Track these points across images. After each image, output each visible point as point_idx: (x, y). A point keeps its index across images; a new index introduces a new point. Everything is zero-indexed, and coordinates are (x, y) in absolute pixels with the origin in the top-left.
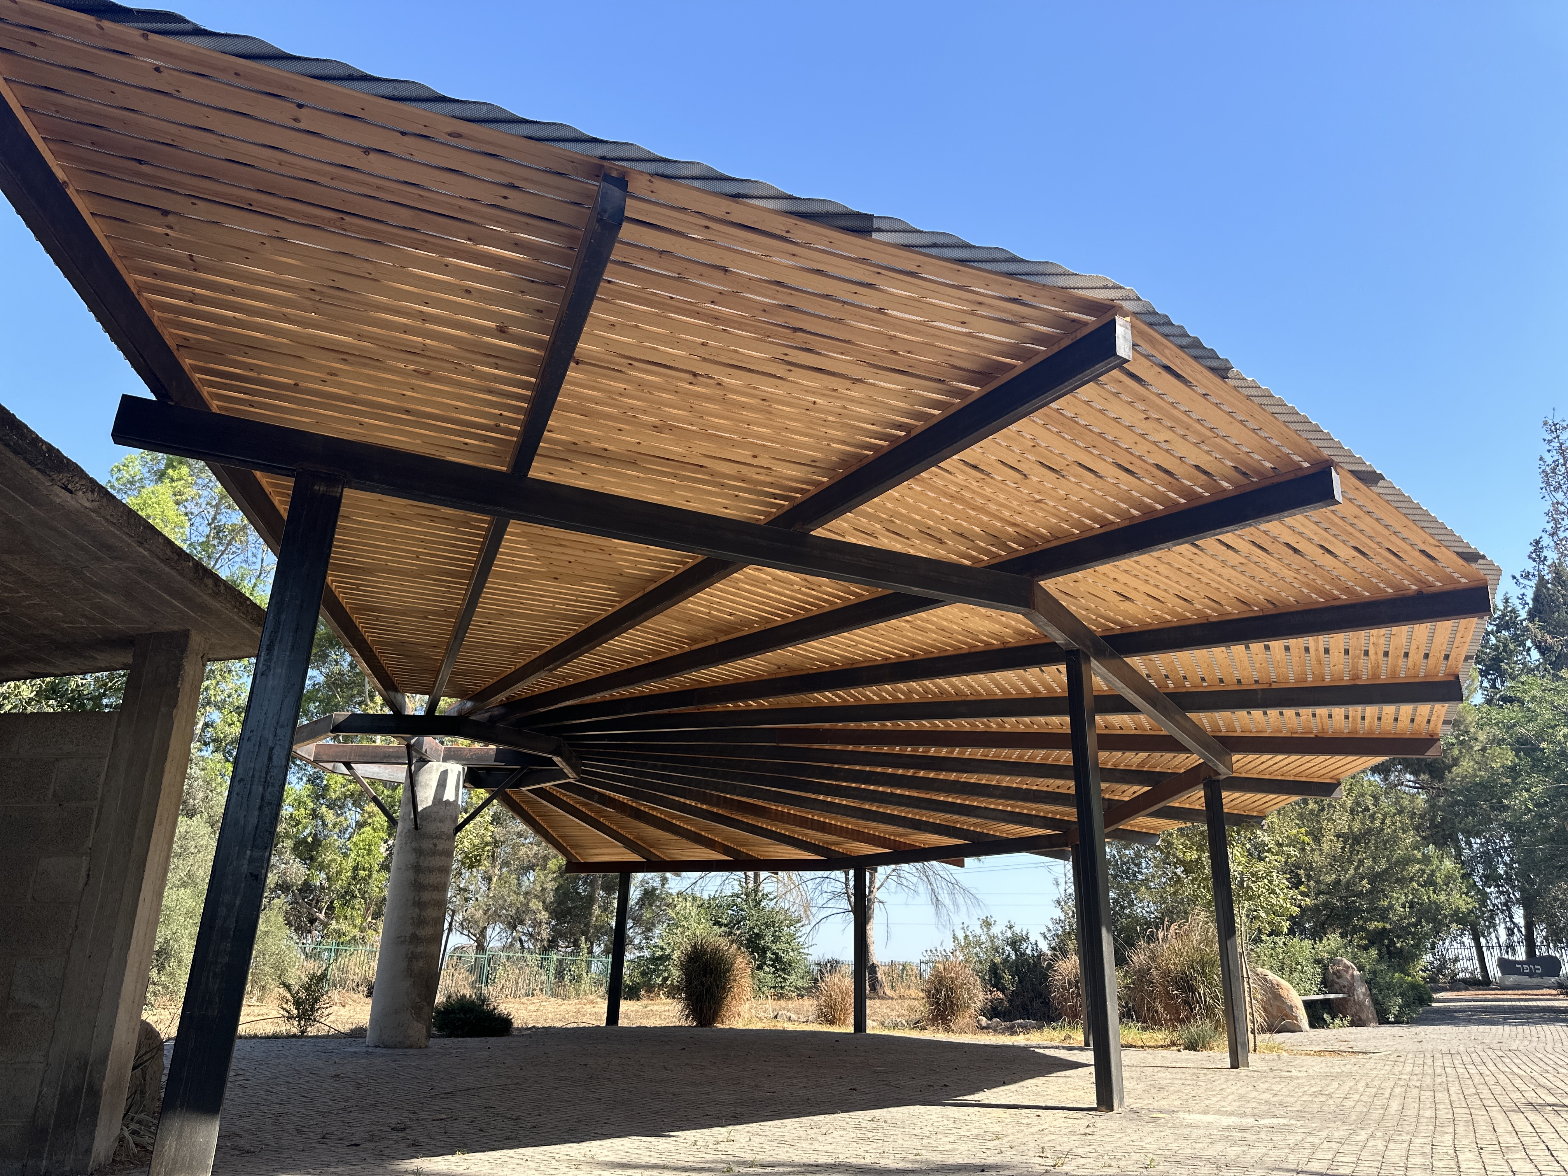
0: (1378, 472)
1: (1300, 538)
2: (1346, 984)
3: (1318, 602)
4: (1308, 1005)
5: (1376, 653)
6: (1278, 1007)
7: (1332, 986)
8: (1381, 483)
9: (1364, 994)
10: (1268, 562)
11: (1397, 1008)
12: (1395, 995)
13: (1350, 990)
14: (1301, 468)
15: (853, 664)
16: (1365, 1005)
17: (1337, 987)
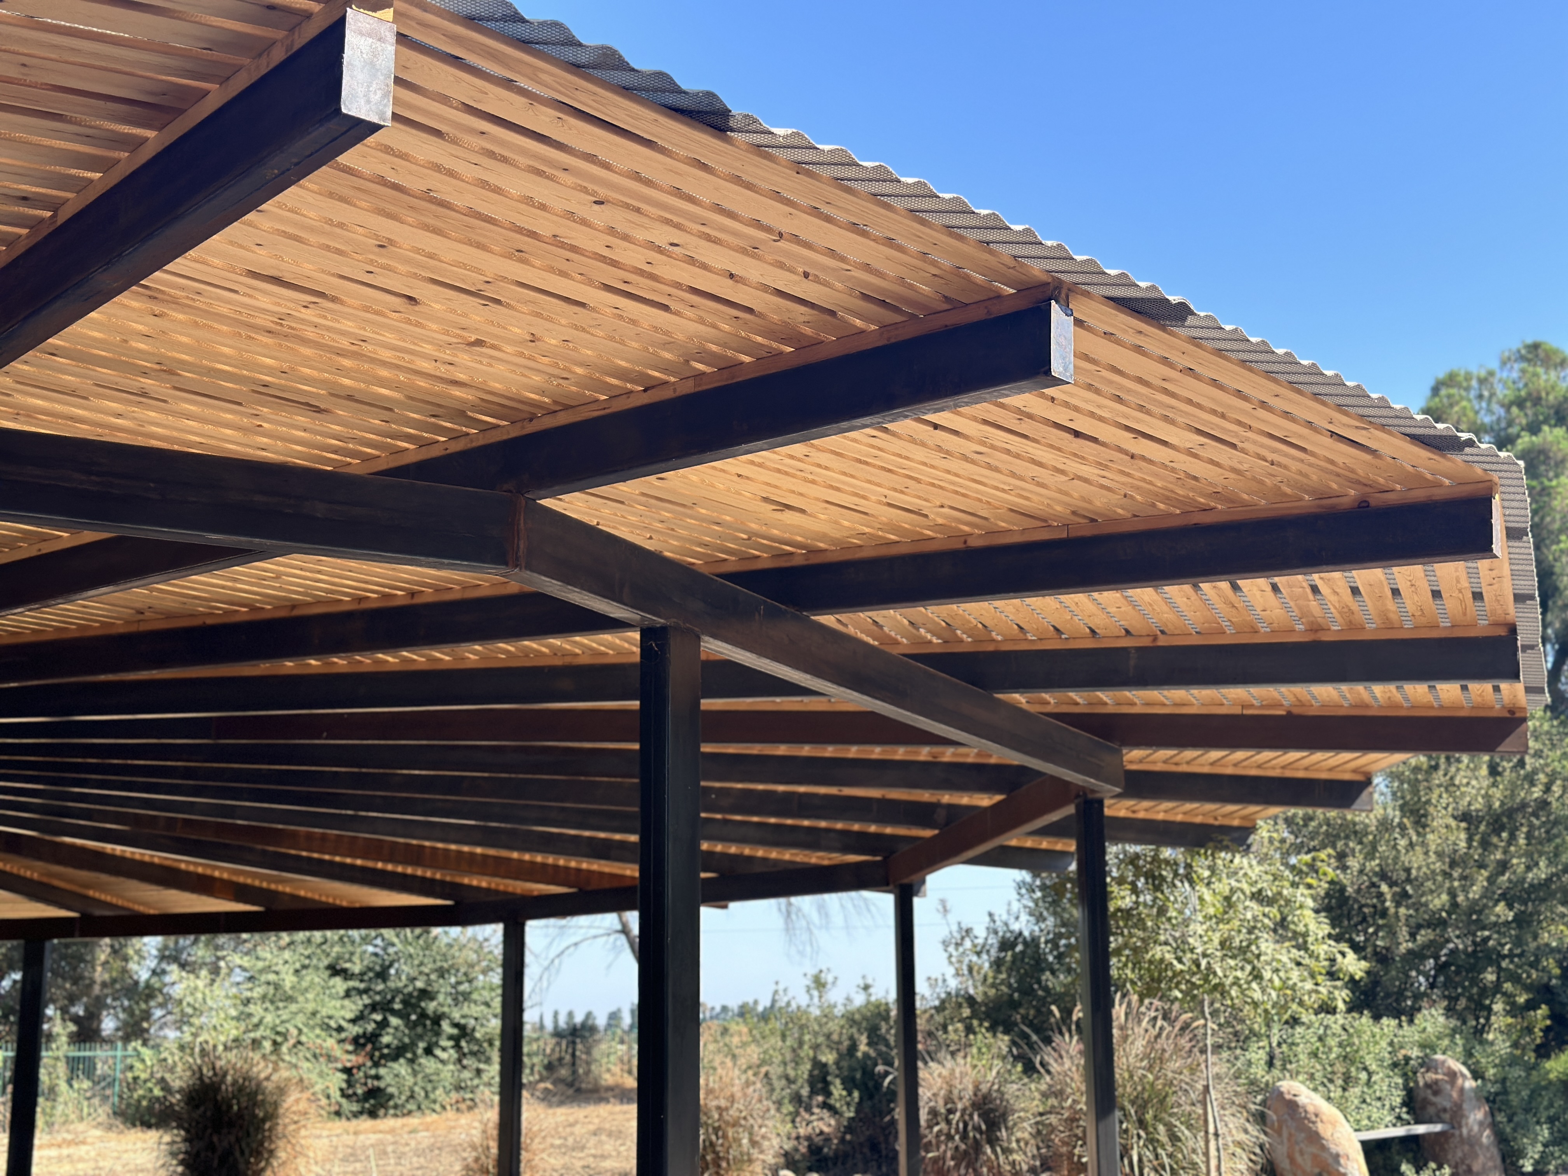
0: (1174, 299)
1: (1074, 415)
2: (1448, 1105)
3: (1171, 515)
4: (1372, 1149)
5: (1336, 593)
6: (1315, 1157)
7: (1423, 1108)
8: (1190, 320)
9: (1481, 1124)
10: (1030, 450)
11: (1539, 1147)
12: (1538, 1123)
13: (1455, 1116)
14: (999, 297)
15: (294, 607)
16: (1481, 1145)
17: (1431, 1110)
